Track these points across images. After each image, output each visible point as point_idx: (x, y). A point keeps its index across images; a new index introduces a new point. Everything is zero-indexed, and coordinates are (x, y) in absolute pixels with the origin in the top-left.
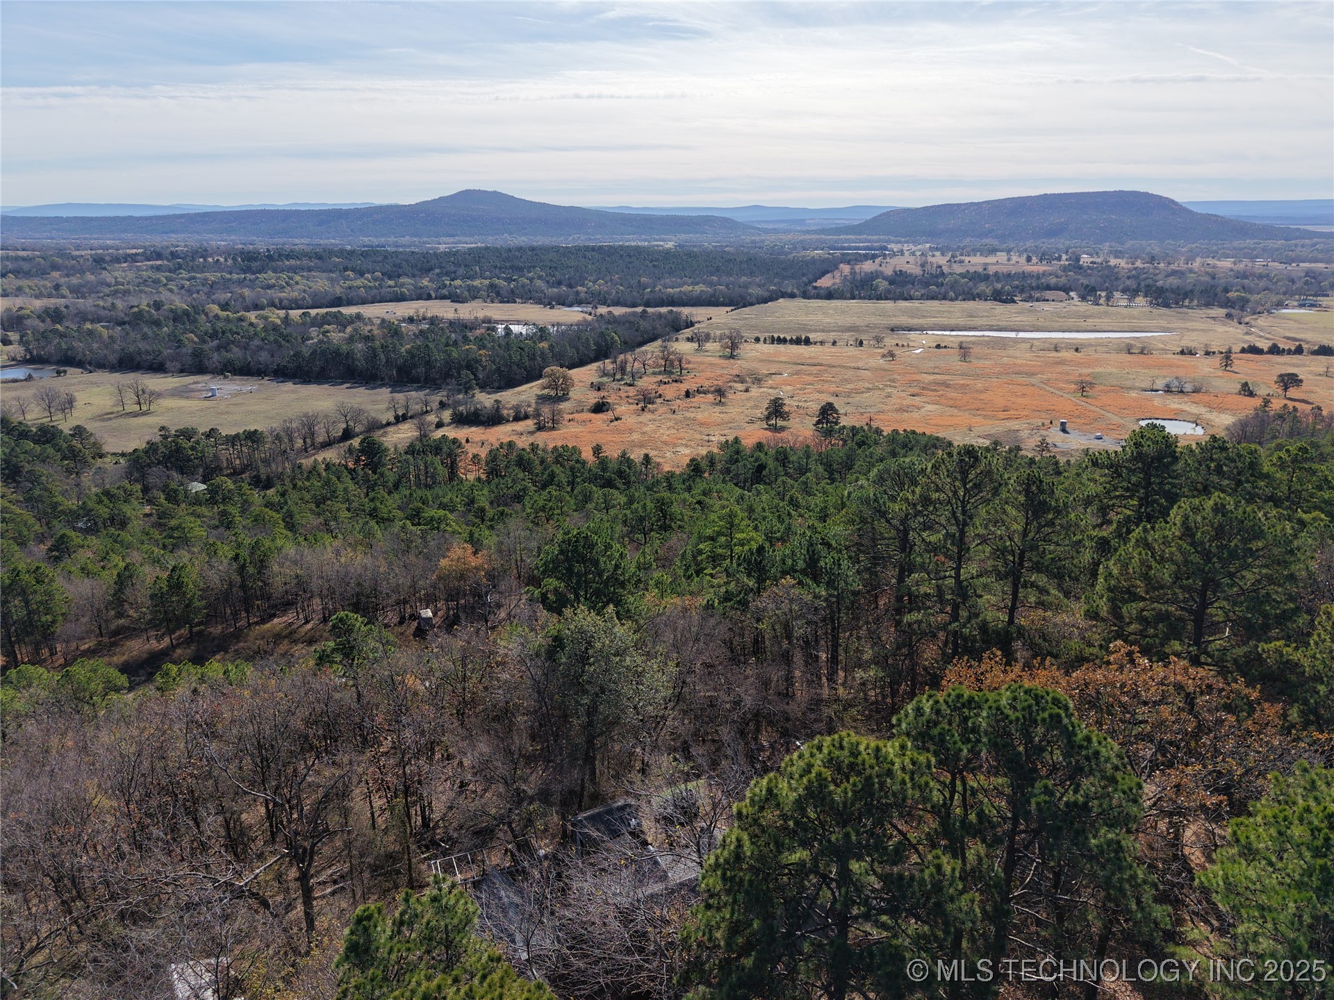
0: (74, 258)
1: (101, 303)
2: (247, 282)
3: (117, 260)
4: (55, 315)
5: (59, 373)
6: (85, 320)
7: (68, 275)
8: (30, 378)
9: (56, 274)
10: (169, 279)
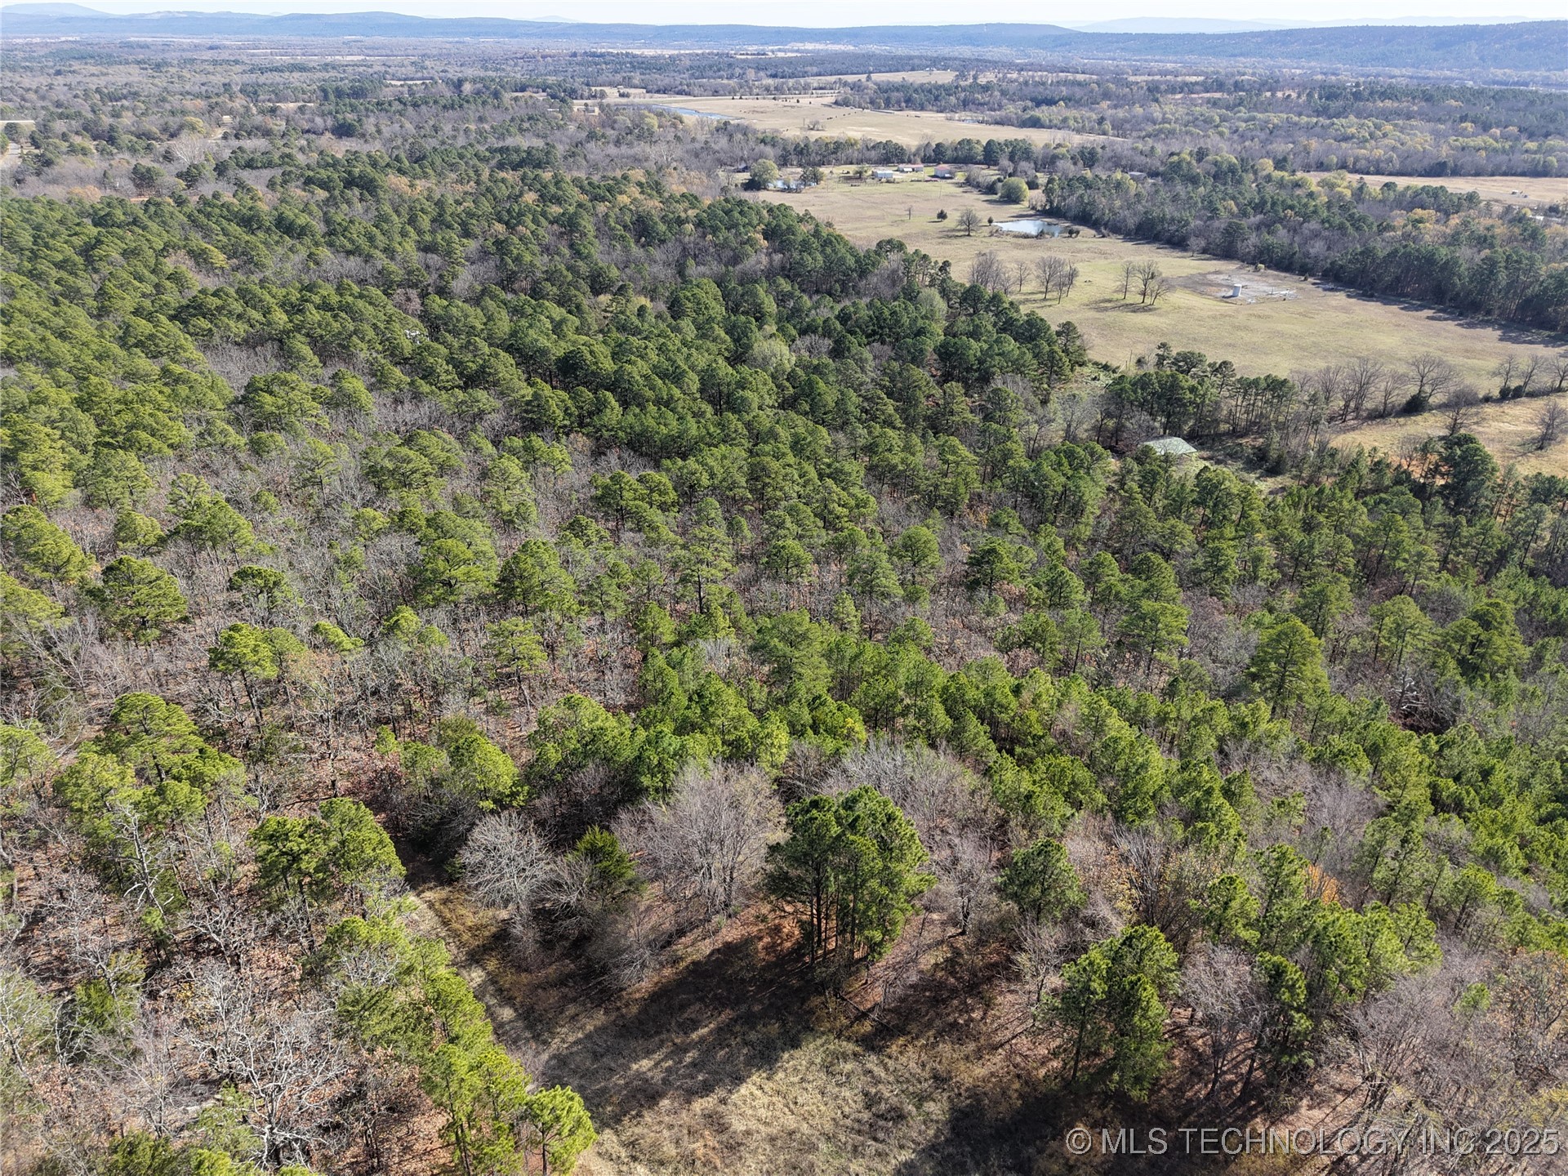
0: (1129, 85)
1: (1140, 146)
2: (1318, 129)
3: (1173, 90)
4: (1088, 158)
5: (1071, 232)
6: (1117, 165)
7: (1115, 107)
8: (1041, 235)
9: (1105, 104)
10: (1223, 119)
